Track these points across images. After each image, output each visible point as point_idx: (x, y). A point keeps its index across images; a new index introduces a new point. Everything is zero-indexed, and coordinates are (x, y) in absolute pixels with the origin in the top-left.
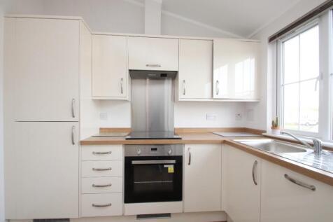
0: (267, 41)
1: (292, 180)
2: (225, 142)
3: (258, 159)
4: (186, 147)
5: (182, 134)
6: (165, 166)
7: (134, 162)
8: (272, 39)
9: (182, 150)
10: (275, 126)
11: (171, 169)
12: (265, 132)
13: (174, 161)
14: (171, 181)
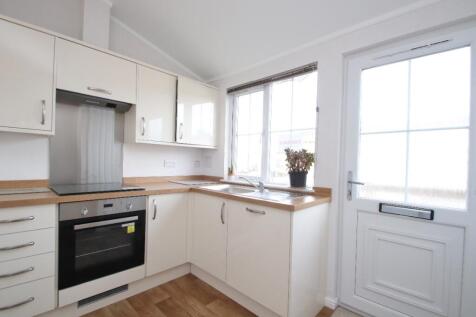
0: (226, 92)
1: (251, 211)
2: (191, 190)
3: (225, 201)
4: (151, 199)
5: (147, 184)
6: (124, 226)
7: (77, 227)
8: (230, 91)
9: (145, 204)
10: (231, 172)
11: (131, 228)
12: (222, 178)
13: (136, 218)
14: (129, 245)
